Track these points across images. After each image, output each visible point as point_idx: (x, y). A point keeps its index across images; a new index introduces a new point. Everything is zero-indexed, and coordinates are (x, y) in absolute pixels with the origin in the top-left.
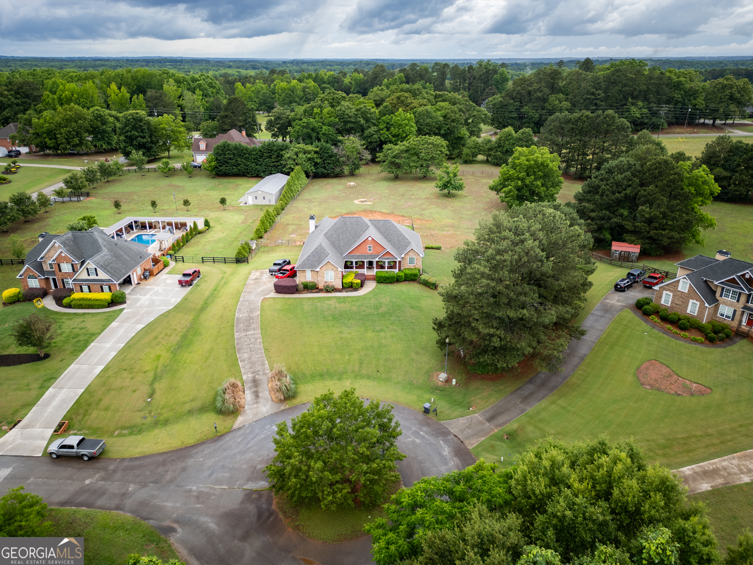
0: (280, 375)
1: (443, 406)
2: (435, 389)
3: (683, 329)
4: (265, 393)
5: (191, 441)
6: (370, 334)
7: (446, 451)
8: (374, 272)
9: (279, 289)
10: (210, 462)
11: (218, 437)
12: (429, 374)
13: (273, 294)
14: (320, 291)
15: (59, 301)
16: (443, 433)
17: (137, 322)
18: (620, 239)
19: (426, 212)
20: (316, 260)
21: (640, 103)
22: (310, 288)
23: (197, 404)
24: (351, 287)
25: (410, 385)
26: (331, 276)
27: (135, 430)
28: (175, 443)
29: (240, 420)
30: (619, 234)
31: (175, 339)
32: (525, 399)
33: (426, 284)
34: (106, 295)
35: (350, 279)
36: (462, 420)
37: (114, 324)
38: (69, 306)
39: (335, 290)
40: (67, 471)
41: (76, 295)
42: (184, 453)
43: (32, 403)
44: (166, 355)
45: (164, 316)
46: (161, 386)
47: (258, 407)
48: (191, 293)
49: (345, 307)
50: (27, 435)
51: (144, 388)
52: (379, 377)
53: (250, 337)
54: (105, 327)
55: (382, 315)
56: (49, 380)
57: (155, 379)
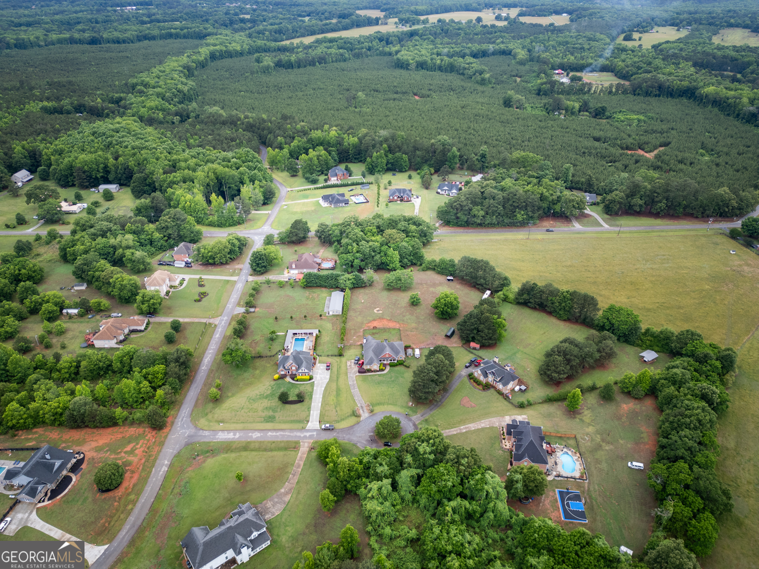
0: (368, 406)
1: (411, 413)
2: (409, 407)
3: (478, 385)
4: (365, 411)
5: (352, 424)
6: (390, 389)
7: (411, 425)
8: (389, 362)
9: (359, 372)
10: (359, 429)
11: (358, 423)
12: (407, 403)
13: (358, 374)
14: (372, 371)
15: (293, 379)
16: (410, 420)
17: (321, 387)
18: (474, 342)
19: (405, 318)
20: (371, 362)
21: (523, 212)
22: (369, 371)
23: (349, 414)
24: (382, 370)
25: (402, 407)
26: (375, 367)
27: (338, 422)
28: (349, 425)
29: (362, 419)
30: (473, 339)
31: (335, 393)
32: (431, 410)
33: (406, 366)
34: (308, 377)
35: (381, 367)
36: (415, 416)
38: (297, 381)
39: (378, 371)
40: (328, 432)
41: (298, 377)
42: (352, 427)
43: (309, 415)
44: (335, 399)
45: (328, 384)
46: (338, 409)
47: (365, 415)
48: (331, 373)
49: (381, 378)
50: (314, 423)
51: (334, 410)
52: (394, 404)
53: (356, 392)
54: (313, 389)
55: (393, 381)
56: (309, 409)
57: (336, 407)
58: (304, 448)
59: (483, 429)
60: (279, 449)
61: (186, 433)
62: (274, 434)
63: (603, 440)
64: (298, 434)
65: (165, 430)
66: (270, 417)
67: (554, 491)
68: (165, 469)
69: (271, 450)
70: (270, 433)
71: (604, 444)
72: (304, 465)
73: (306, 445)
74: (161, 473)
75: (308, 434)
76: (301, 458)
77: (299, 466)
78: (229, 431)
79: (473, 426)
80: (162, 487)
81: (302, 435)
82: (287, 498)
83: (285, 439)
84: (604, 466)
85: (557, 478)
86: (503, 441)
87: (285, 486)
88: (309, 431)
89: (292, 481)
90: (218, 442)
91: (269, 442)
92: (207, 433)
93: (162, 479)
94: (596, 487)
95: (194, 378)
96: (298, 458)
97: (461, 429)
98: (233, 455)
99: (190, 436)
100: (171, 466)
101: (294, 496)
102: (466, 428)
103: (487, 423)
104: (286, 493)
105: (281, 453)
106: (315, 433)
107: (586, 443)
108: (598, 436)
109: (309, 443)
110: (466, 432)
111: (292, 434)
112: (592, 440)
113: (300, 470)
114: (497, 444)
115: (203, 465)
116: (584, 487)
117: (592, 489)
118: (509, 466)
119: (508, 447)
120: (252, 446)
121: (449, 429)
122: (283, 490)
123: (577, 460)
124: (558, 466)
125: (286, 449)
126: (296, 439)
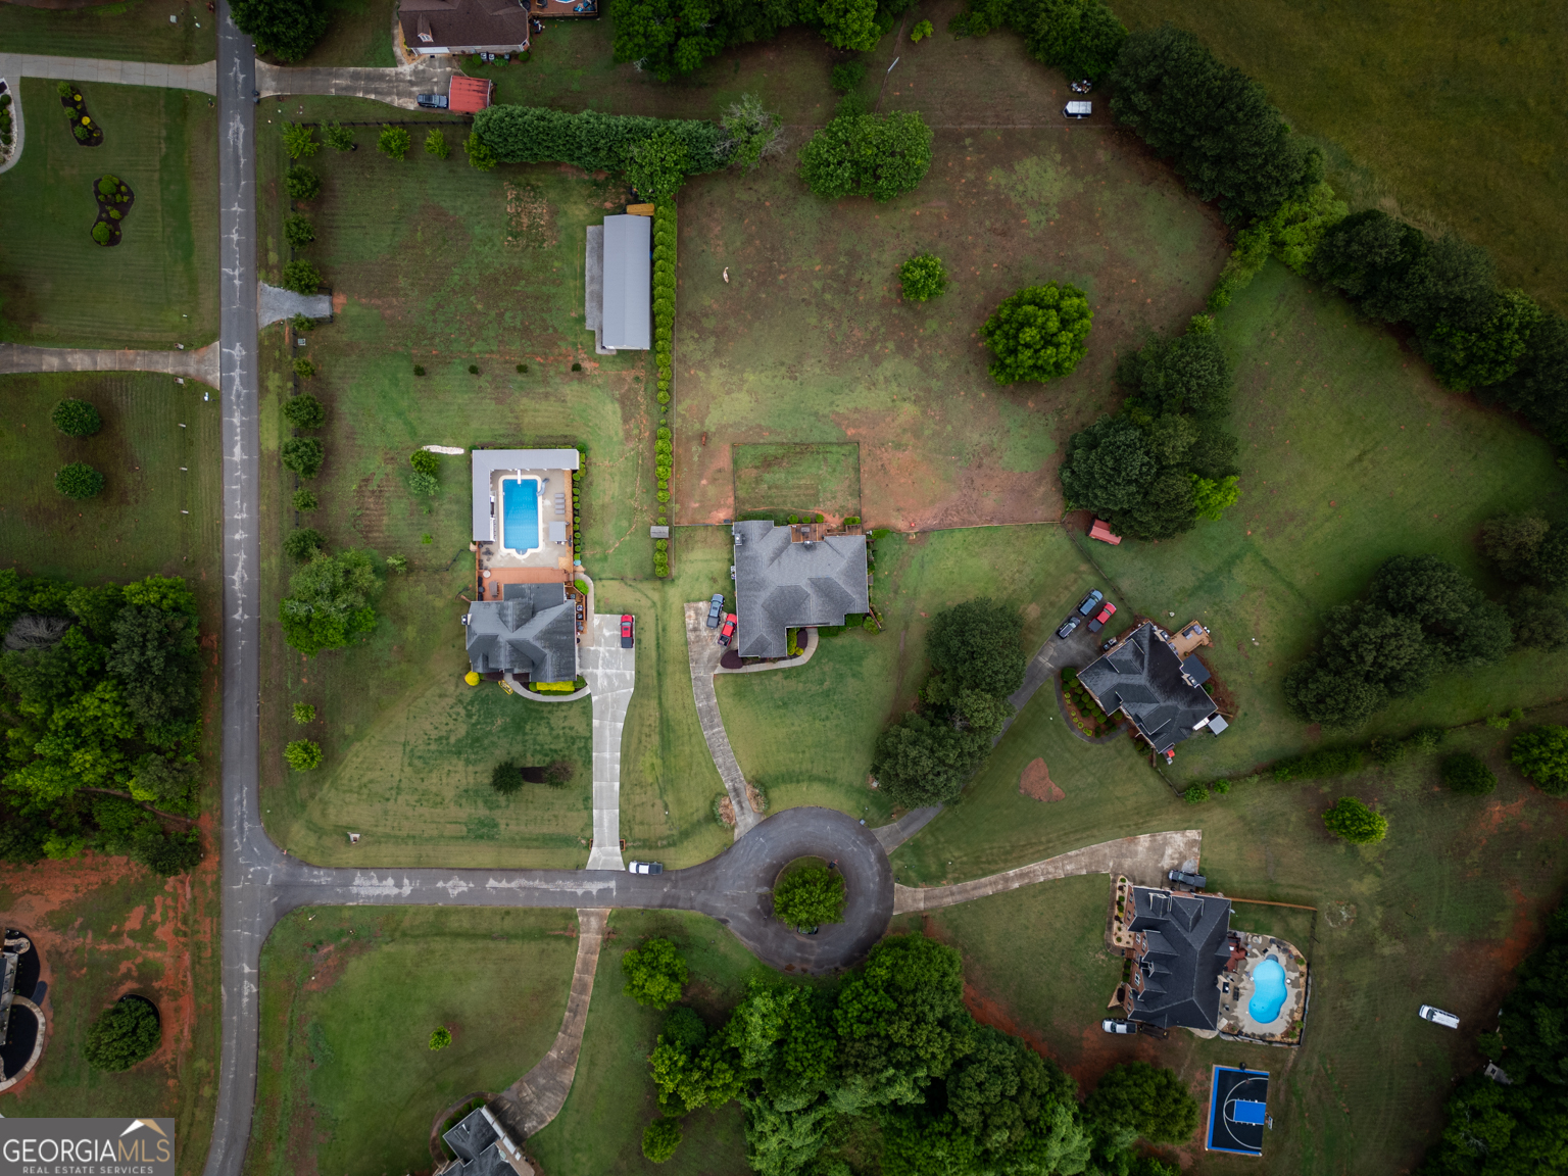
1: (874, 814)
2: (869, 793)
3: (1084, 714)
4: (746, 804)
5: (712, 855)
6: (818, 724)
7: (873, 858)
9: (724, 663)
10: (730, 873)
11: (727, 850)
12: (865, 776)
13: (720, 669)
15: (525, 686)
16: (872, 841)
17: (614, 719)
18: (1105, 519)
23: (701, 814)
24: (796, 655)
25: (851, 790)
27: (671, 840)
28: (703, 857)
29: (737, 833)
31: (656, 739)
33: (873, 631)
36: (885, 829)
37: (596, 723)
38: (539, 692)
39: (781, 659)
40: (648, 883)
42: (710, 865)
43: (589, 824)
44: (658, 762)
45: (632, 706)
46: (670, 798)
47: (745, 819)
48: (639, 658)
49: (792, 684)
50: (605, 853)
51: (659, 802)
52: (828, 781)
53: (716, 735)
54: (590, 725)
55: (827, 694)
56: (587, 800)
57: (663, 791)
58: (590, 935)
59: (1070, 879)
60: (527, 936)
61: (265, 874)
62: (504, 884)
63: (1385, 926)
64: (569, 886)
65: (209, 864)
66: (482, 823)
67: (1209, 1069)
68: (249, 988)
69: (507, 937)
70: (492, 883)
71: (1383, 938)
72: (597, 985)
73: (594, 922)
74: (245, 1000)
75: (594, 887)
76: (586, 963)
77: (583, 989)
78: (382, 870)
79: (1042, 870)
80: (263, 1040)
81: (580, 892)
82: (568, 1077)
83: (535, 904)
84: (1358, 1005)
85: (1224, 1037)
86: (1116, 924)
87: (559, 1043)
88: (595, 875)
89: (571, 1029)
90: (363, 909)
91: (495, 912)
92: (322, 877)
93: (254, 1016)
94: (1315, 1064)
95: (223, 660)
96: (578, 965)
97: (1006, 880)
98: (411, 949)
99: (279, 887)
100: (261, 978)
101: (584, 1070)
102: (1022, 876)
103: (1084, 860)
104: (564, 1063)
105: (533, 948)
106: (612, 884)
107: (1337, 928)
108: (1379, 911)
109: (600, 916)
110: (1021, 888)
111: (551, 887)
112: (1358, 921)
113: (588, 999)
114: (1098, 932)
115: (344, 978)
116: (1284, 1061)
117: (1301, 1067)
118: (1114, 1002)
119: (1122, 944)
120: (453, 923)
121: (975, 877)
122: (553, 1055)
123: (1294, 984)
124: (1239, 1003)
125: (543, 935)
126: (567, 905)
